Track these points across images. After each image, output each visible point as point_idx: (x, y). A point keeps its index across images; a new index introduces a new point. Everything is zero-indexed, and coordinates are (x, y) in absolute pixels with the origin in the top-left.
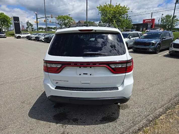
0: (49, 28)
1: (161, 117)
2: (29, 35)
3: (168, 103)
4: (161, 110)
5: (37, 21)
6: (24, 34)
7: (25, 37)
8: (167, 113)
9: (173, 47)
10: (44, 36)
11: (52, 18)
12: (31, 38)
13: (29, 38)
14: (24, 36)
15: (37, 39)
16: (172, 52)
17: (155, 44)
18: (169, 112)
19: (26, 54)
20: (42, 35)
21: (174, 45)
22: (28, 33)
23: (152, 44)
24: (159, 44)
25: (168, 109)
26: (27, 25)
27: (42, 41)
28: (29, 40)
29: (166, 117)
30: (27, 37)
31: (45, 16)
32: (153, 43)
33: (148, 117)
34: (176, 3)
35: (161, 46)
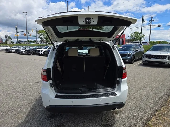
0: (29, 41)
1: (152, 119)
2: (9, 47)
3: (155, 106)
4: (151, 112)
5: (17, 35)
6: (2, 47)
7: (4, 50)
8: (156, 115)
9: (146, 57)
10: (25, 49)
11: (32, 31)
12: (11, 51)
13: (8, 51)
14: (3, 48)
15: (17, 52)
16: (145, 61)
17: (130, 55)
18: (157, 114)
19: (8, 66)
20: (23, 48)
21: (146, 56)
22: (7, 46)
23: (127, 55)
24: (133, 55)
25: (156, 111)
26: (6, 38)
27: (22, 53)
28: (8, 52)
29: (156, 119)
30: (6, 49)
31: (27, 30)
32: (129, 55)
33: (142, 121)
34: (142, 22)
35: (135, 57)
